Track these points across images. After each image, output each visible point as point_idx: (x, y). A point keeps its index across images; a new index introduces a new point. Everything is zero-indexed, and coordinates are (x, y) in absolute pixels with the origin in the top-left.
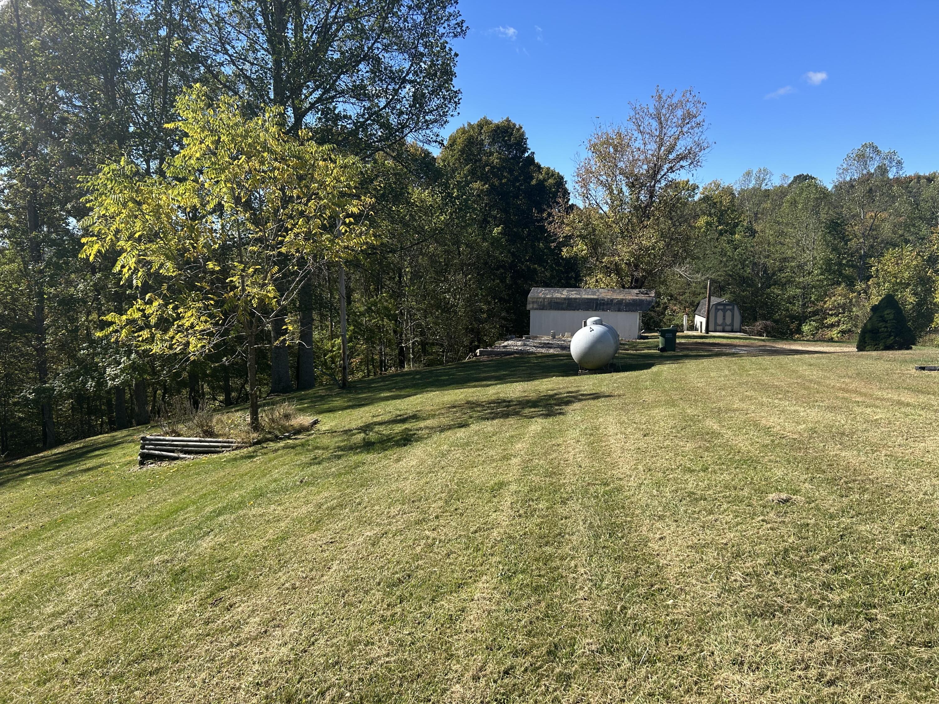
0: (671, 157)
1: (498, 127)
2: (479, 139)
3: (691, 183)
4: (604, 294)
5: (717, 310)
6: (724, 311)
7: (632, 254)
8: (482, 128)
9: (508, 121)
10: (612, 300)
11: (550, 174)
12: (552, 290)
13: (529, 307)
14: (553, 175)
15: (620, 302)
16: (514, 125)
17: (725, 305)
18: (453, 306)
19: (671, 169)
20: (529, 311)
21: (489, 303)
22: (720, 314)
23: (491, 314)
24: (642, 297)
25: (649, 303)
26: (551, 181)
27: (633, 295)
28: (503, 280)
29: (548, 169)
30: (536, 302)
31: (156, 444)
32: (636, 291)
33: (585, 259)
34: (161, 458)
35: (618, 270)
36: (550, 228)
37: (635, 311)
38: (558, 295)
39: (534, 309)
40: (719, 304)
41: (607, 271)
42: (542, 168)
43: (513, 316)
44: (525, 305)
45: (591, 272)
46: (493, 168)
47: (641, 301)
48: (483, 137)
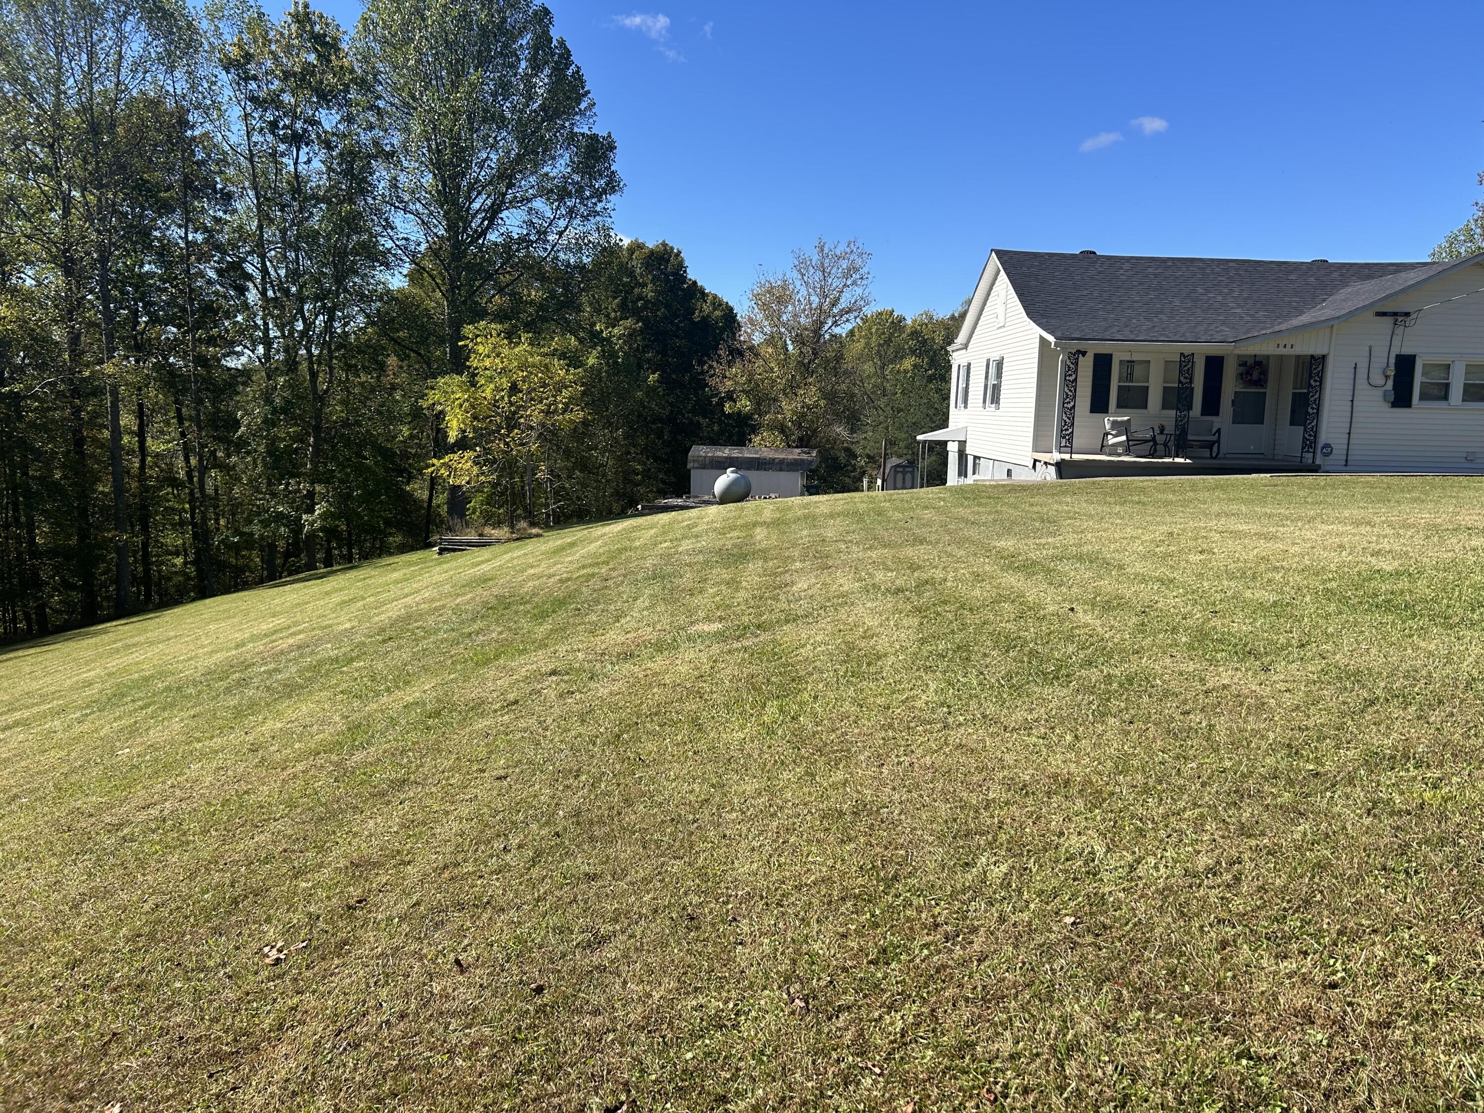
0: (835, 310)
1: (652, 252)
2: (629, 266)
3: (896, 314)
4: (767, 453)
5: (896, 472)
6: (904, 473)
7: (794, 412)
8: (633, 253)
9: (664, 244)
10: (774, 459)
11: (717, 303)
12: (714, 448)
13: (690, 465)
14: (720, 305)
15: (782, 461)
16: (672, 248)
17: (904, 467)
18: (601, 465)
19: (835, 323)
20: (689, 471)
21: (645, 464)
22: (900, 476)
23: (646, 474)
24: (804, 457)
25: (811, 462)
26: (718, 313)
27: (796, 454)
28: (660, 436)
29: (715, 297)
30: (697, 461)
31: (450, 542)
32: (798, 450)
33: (749, 416)
34: (454, 550)
35: (782, 429)
36: (712, 382)
37: (796, 470)
38: (719, 454)
39: (694, 468)
40: (898, 466)
41: (771, 428)
42: (707, 295)
43: (673, 479)
44: (686, 463)
45: (754, 430)
46: (647, 302)
47: (802, 460)
48: (634, 263)
